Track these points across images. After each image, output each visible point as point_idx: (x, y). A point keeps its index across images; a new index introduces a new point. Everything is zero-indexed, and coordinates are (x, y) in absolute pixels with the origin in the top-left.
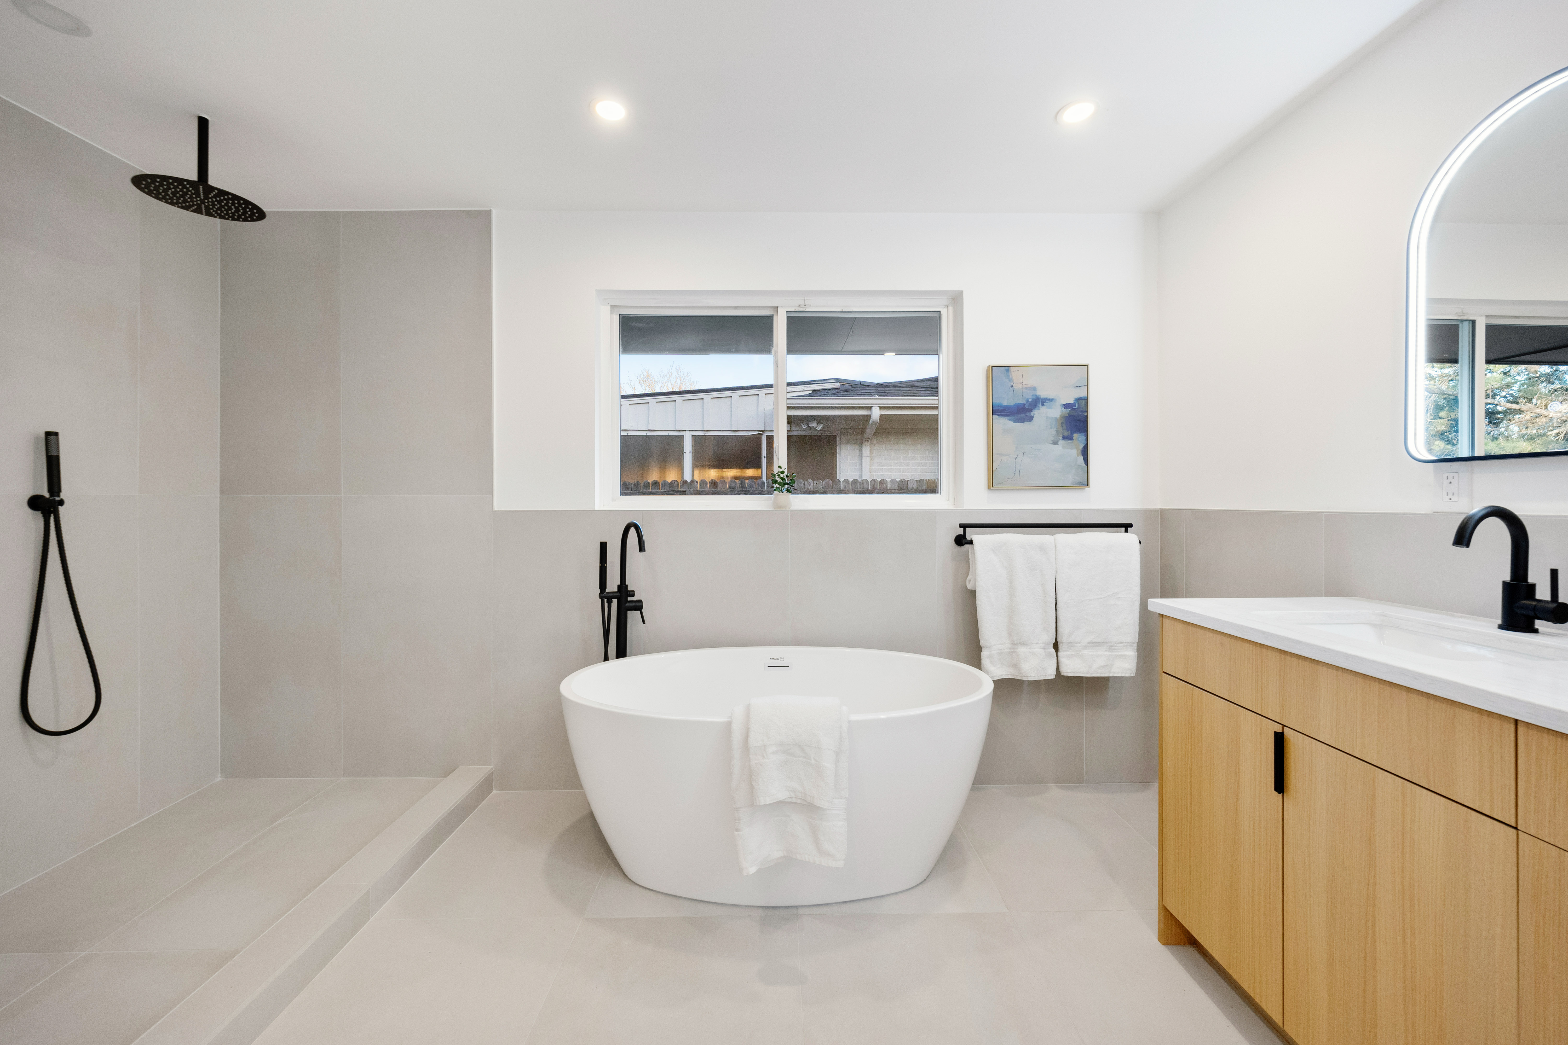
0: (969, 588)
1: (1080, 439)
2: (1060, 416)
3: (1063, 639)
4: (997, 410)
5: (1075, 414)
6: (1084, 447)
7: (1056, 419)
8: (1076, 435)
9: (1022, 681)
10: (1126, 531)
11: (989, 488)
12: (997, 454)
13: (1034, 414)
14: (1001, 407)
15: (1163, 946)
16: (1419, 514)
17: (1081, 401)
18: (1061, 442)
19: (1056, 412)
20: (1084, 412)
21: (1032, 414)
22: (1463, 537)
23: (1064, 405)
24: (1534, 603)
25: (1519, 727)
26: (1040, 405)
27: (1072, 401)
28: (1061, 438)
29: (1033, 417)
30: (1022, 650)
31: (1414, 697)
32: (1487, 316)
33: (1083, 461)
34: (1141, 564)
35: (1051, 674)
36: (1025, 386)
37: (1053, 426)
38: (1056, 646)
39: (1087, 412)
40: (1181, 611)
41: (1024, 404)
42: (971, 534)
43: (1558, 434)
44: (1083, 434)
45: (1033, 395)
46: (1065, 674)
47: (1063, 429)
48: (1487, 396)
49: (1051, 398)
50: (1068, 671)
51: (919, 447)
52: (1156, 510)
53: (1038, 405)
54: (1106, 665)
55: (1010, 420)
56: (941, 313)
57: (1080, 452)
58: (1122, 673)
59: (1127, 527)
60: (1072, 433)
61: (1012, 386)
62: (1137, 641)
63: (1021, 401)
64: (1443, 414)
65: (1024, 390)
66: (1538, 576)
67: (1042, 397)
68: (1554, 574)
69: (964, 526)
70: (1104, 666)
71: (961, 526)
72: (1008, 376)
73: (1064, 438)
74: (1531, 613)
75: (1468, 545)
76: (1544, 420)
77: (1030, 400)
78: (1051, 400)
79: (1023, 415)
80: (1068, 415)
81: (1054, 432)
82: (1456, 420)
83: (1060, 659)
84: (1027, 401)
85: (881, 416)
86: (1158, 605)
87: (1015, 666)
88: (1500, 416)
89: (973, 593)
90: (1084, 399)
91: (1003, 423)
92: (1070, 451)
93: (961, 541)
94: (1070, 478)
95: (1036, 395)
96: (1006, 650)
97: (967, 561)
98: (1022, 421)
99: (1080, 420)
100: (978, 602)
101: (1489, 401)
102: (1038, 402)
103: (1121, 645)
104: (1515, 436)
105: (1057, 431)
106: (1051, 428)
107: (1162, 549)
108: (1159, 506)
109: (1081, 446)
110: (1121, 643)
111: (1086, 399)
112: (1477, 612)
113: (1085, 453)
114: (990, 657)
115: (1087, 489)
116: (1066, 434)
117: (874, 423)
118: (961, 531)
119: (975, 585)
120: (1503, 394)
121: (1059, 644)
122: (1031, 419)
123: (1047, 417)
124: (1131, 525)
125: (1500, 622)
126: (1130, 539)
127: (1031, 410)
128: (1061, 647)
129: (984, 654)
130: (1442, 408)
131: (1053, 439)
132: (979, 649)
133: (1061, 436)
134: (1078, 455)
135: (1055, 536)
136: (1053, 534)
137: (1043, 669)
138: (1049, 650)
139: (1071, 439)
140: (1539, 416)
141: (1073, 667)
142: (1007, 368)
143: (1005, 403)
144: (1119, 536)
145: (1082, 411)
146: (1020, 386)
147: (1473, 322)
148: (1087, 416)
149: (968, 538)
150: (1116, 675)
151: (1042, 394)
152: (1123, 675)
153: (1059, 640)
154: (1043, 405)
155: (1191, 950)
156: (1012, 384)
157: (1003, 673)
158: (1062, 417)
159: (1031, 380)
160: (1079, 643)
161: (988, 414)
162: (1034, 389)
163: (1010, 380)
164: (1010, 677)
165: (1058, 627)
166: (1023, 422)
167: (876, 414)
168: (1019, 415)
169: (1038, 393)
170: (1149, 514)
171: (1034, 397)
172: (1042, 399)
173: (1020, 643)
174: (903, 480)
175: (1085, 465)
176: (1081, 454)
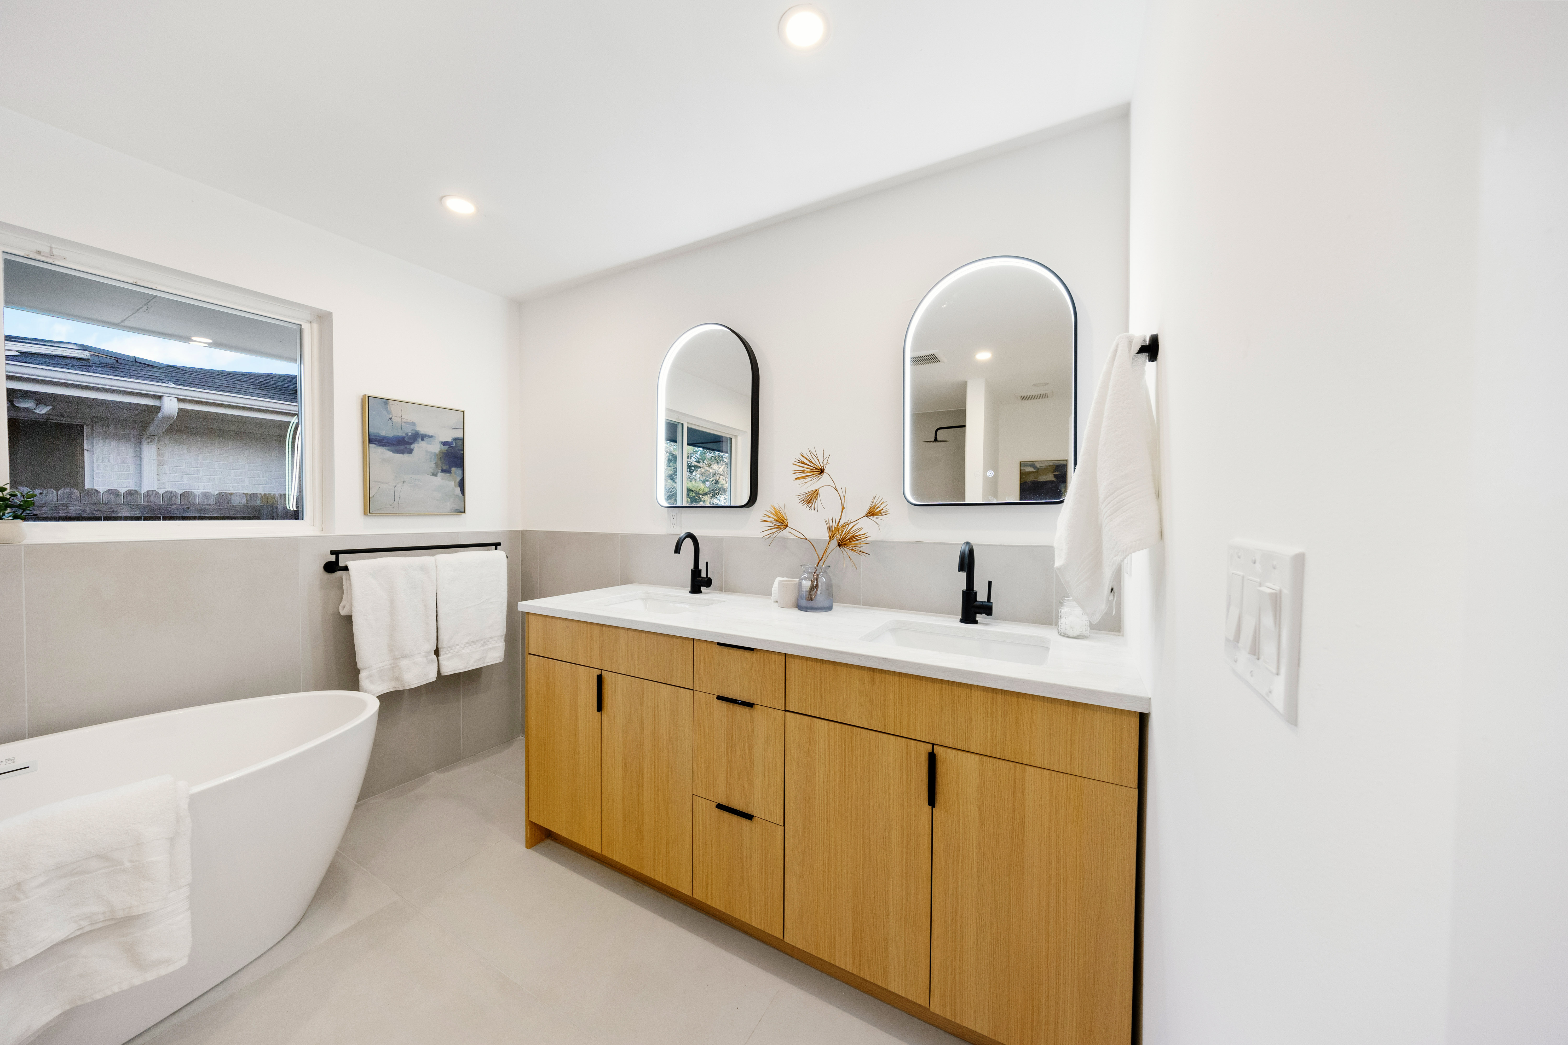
0: (342, 615)
1: (457, 473)
2: (439, 452)
3: (443, 644)
4: (374, 440)
5: (452, 451)
6: (461, 480)
7: (436, 455)
8: (453, 470)
9: (403, 691)
10: (496, 549)
11: (365, 514)
12: (375, 481)
13: (414, 447)
14: (379, 437)
15: (529, 850)
16: (661, 535)
17: (458, 441)
18: (440, 474)
19: (435, 448)
20: (461, 450)
21: (412, 447)
22: (677, 550)
23: (442, 442)
24: (701, 579)
25: (695, 642)
26: (420, 440)
27: (450, 440)
28: (440, 471)
29: (413, 450)
30: (404, 663)
31: (659, 637)
32: (688, 423)
33: (460, 492)
34: (508, 573)
35: (432, 677)
36: (405, 420)
37: (432, 460)
38: (437, 652)
39: (463, 450)
40: (541, 608)
41: (404, 437)
42: (343, 560)
43: (713, 480)
44: (460, 469)
45: (412, 430)
46: (446, 674)
47: (442, 463)
48: (688, 458)
49: (430, 434)
50: (449, 670)
51: (246, 455)
52: (519, 531)
53: (418, 440)
54: (481, 658)
55: (389, 450)
56: (302, 327)
57: (457, 484)
58: (491, 662)
59: (496, 545)
60: (450, 468)
61: (391, 419)
62: (505, 634)
63: (400, 434)
64: (671, 464)
65: (403, 424)
66: (702, 566)
67: (421, 433)
68: (707, 563)
69: (337, 553)
70: (479, 660)
71: (332, 552)
72: (386, 409)
73: (443, 471)
74: (700, 584)
75: (679, 553)
76: (708, 472)
77: (410, 434)
78: (431, 437)
79: (402, 447)
80: (446, 452)
81: (433, 465)
82: (676, 468)
83: (440, 662)
84: (407, 434)
85: (180, 410)
86: (524, 606)
87: (397, 679)
88: (693, 468)
89: (349, 619)
90: (461, 440)
91: (379, 453)
92: (448, 483)
93: (331, 567)
94: (449, 506)
95: (416, 431)
96: (387, 667)
97: (341, 587)
98: (402, 452)
99: (457, 457)
100: (354, 627)
101: (689, 460)
102: (417, 437)
103: (493, 639)
104: (698, 480)
105: (436, 464)
106: (431, 461)
107: (522, 561)
108: (520, 528)
109: (459, 479)
110: (493, 638)
111: (463, 440)
112: (683, 586)
113: (462, 484)
114: (370, 676)
115: (463, 515)
116: (444, 468)
117: (167, 418)
118: (333, 558)
119: (351, 610)
120: (694, 456)
121: (439, 649)
122: (410, 451)
123: (427, 452)
124: (499, 544)
125: (690, 589)
126: (499, 555)
127: (411, 444)
128: (441, 652)
129: (363, 676)
130: (671, 461)
131: (432, 471)
132: (357, 672)
133: (440, 469)
134: (455, 487)
135: (436, 556)
136: (433, 555)
137: (425, 674)
138: (431, 657)
139: (449, 472)
140: (707, 470)
141: (452, 666)
142: (386, 401)
143: (383, 433)
144: (491, 553)
145: (459, 450)
146: (399, 420)
147: (683, 424)
148: (463, 454)
149: (341, 564)
150: (488, 664)
151: (422, 430)
152: (494, 663)
153: (439, 646)
154: (422, 440)
155: (548, 842)
156: (391, 416)
157: (385, 688)
158: (441, 453)
159: (410, 416)
160: (458, 645)
161: (363, 442)
162: (414, 424)
163: (389, 412)
164: (391, 690)
165: (439, 635)
166: (403, 454)
167: (170, 407)
168: (398, 447)
169: (418, 429)
170: (513, 534)
171: (414, 432)
172: (422, 435)
173: (402, 657)
174: (223, 494)
175: (461, 495)
176: (458, 485)
